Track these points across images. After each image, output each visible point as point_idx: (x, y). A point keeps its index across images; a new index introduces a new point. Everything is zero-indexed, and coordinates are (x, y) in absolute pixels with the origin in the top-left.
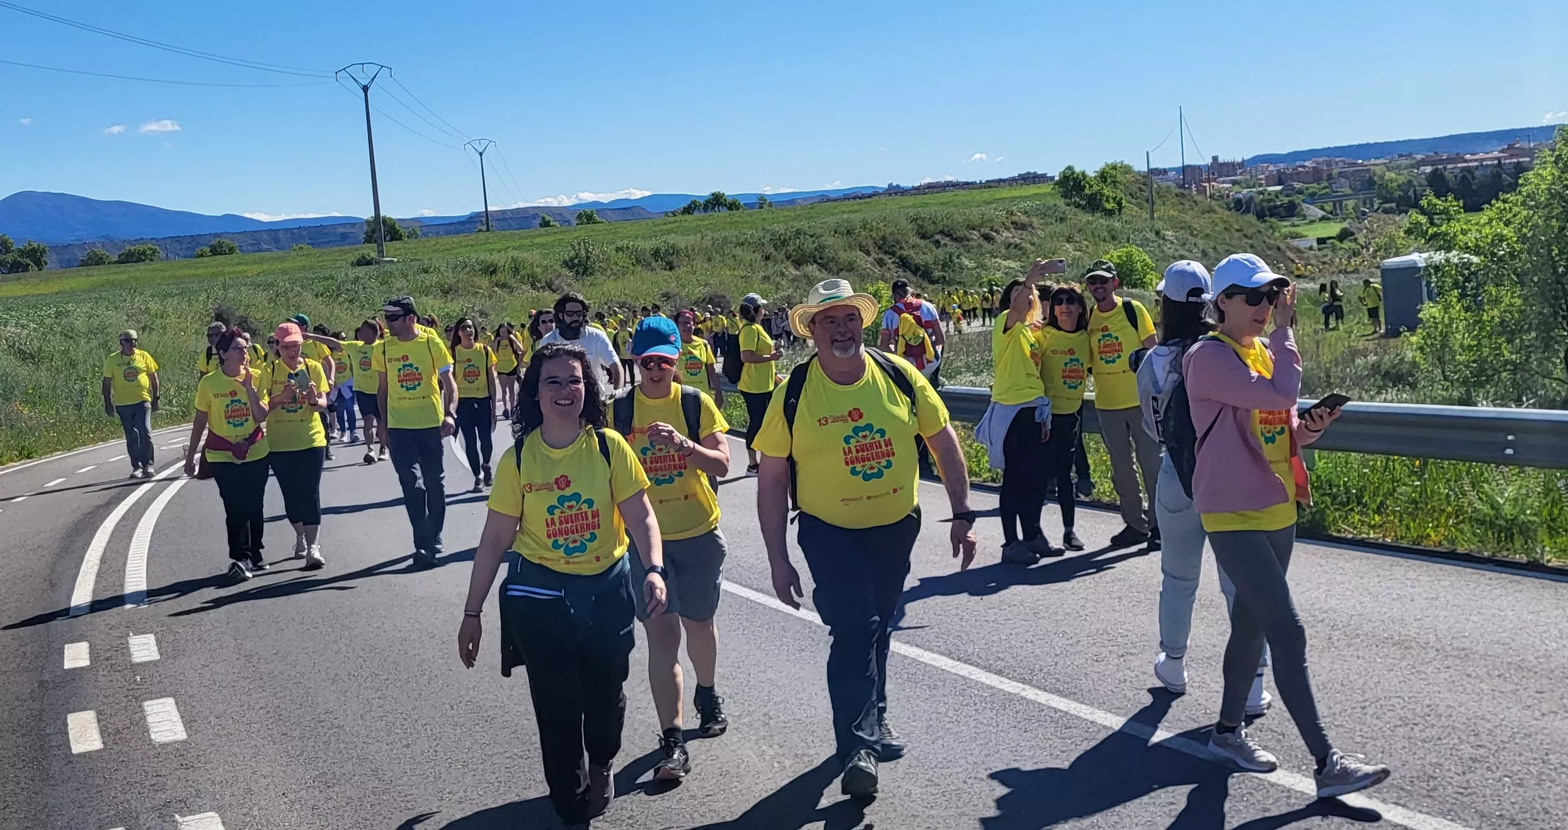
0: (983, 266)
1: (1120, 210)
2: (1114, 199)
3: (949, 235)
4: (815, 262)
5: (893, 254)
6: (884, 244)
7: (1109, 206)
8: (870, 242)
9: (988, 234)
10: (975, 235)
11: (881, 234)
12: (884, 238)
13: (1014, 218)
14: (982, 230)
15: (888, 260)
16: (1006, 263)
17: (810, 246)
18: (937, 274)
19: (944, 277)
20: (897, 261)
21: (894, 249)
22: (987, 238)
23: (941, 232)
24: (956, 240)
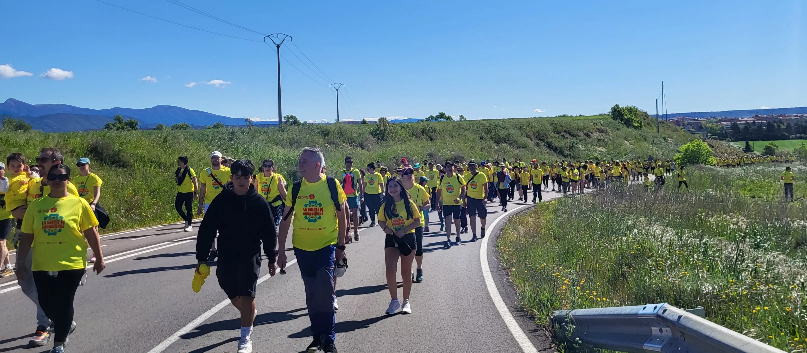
0: (587, 149)
1: (641, 127)
2: (638, 121)
3: (568, 133)
4: (505, 142)
5: (543, 140)
6: (539, 135)
7: (636, 125)
8: (532, 134)
9: (587, 133)
10: (581, 134)
11: (537, 130)
12: (538, 132)
13: (598, 127)
14: (584, 132)
15: (542, 144)
16: (599, 149)
17: (503, 133)
18: (567, 152)
19: (570, 154)
20: (546, 144)
21: (544, 138)
22: (588, 136)
23: (565, 131)
24: (572, 135)
